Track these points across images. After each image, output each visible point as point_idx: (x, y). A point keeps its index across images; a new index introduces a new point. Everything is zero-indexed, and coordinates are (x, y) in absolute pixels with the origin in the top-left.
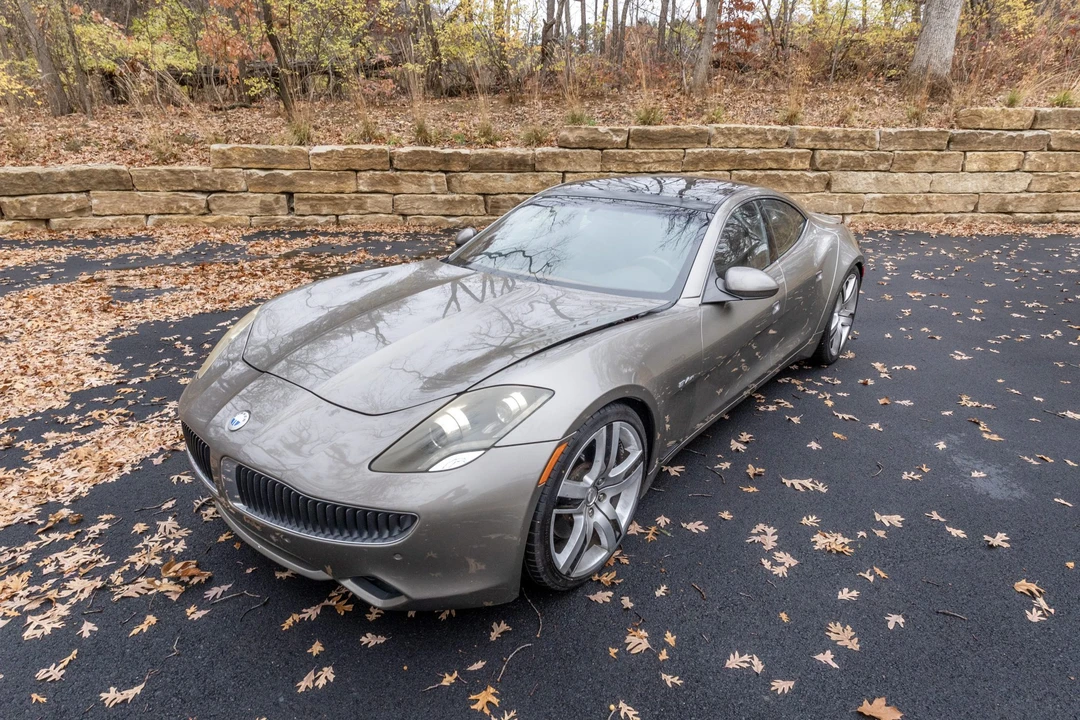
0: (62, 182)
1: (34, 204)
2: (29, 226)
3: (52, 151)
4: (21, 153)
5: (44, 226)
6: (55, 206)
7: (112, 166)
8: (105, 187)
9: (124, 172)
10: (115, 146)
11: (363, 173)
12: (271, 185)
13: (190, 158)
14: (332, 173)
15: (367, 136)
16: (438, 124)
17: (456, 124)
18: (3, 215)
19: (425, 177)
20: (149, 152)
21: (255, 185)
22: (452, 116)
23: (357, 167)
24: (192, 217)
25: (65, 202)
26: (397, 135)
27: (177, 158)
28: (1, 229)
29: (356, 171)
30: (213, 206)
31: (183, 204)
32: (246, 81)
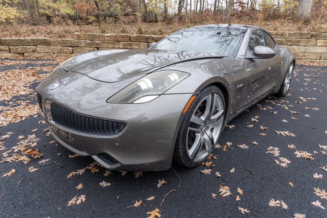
0: (29, 42)
1: (20, 49)
2: (18, 55)
3: (27, 34)
4: (18, 34)
5: (22, 55)
6: (26, 49)
7: (45, 38)
8: (42, 44)
9: (48, 40)
10: (46, 33)
11: (121, 42)
12: (92, 45)
13: (68, 37)
14: (112, 42)
15: (123, 31)
16: (145, 29)
17: (151, 29)
18: (10, 52)
19: (140, 44)
20: (56, 35)
21: (88, 45)
22: (150, 27)
23: (119, 40)
24: (67, 54)
25: (29, 48)
26: (132, 32)
27: (64, 37)
28: (9, 56)
29: (119, 42)
30: (74, 51)
31: (65, 50)
32: (88, 17)
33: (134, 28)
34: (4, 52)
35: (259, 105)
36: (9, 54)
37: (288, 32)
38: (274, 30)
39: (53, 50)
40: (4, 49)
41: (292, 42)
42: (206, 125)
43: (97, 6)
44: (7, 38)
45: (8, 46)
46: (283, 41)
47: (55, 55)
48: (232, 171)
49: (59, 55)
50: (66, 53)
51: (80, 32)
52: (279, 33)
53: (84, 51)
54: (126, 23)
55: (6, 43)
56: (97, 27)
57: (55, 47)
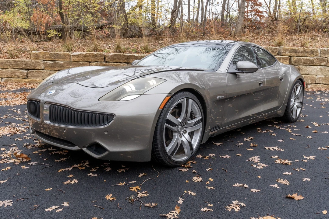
11: (93, 63)
12: (54, 67)
13: (22, 57)
14: (80, 63)
15: (96, 49)
16: (126, 47)
17: (133, 46)
19: (119, 65)
20: (7, 54)
21: (48, 67)
22: (131, 44)
23: (90, 61)
24: (20, 79)
26: (108, 50)
27: (17, 56)
29: (90, 62)
30: (29, 75)
31: (17, 74)
32: (48, 31)
33: (110, 45)
35: (259, 128)
37: (321, 48)
38: (301, 46)
39: (2, 73)
41: (326, 62)
42: (183, 128)
43: (61, 17)
46: (314, 61)
47: (3, 80)
48: (208, 170)
49: (8, 81)
50: (19, 77)
51: (38, 51)
52: (307, 51)
53: (43, 75)
54: (99, 40)
56: (60, 44)
57: (4, 70)
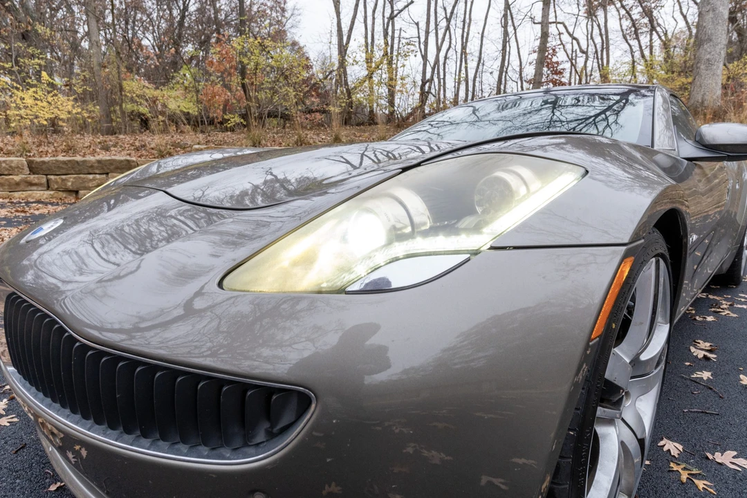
0: (92, 166)
1: (70, 181)
2: (64, 195)
3: (91, 149)
4: (71, 149)
5: (74, 195)
6: (84, 182)
7: (128, 158)
8: (119, 171)
9: (133, 161)
10: (133, 148)
15: (300, 142)
16: (349, 138)
17: (361, 138)
18: (48, 188)
20: (154, 152)
22: (358, 134)
25: (91, 180)
28: (45, 196)
32: (225, 117)
33: (324, 137)
34: (35, 188)
36: (46, 192)
40: (36, 181)
43: (245, 91)
44: (46, 159)
45: (47, 175)
51: (206, 145)
54: (306, 128)
55: (42, 169)
56: (242, 135)
